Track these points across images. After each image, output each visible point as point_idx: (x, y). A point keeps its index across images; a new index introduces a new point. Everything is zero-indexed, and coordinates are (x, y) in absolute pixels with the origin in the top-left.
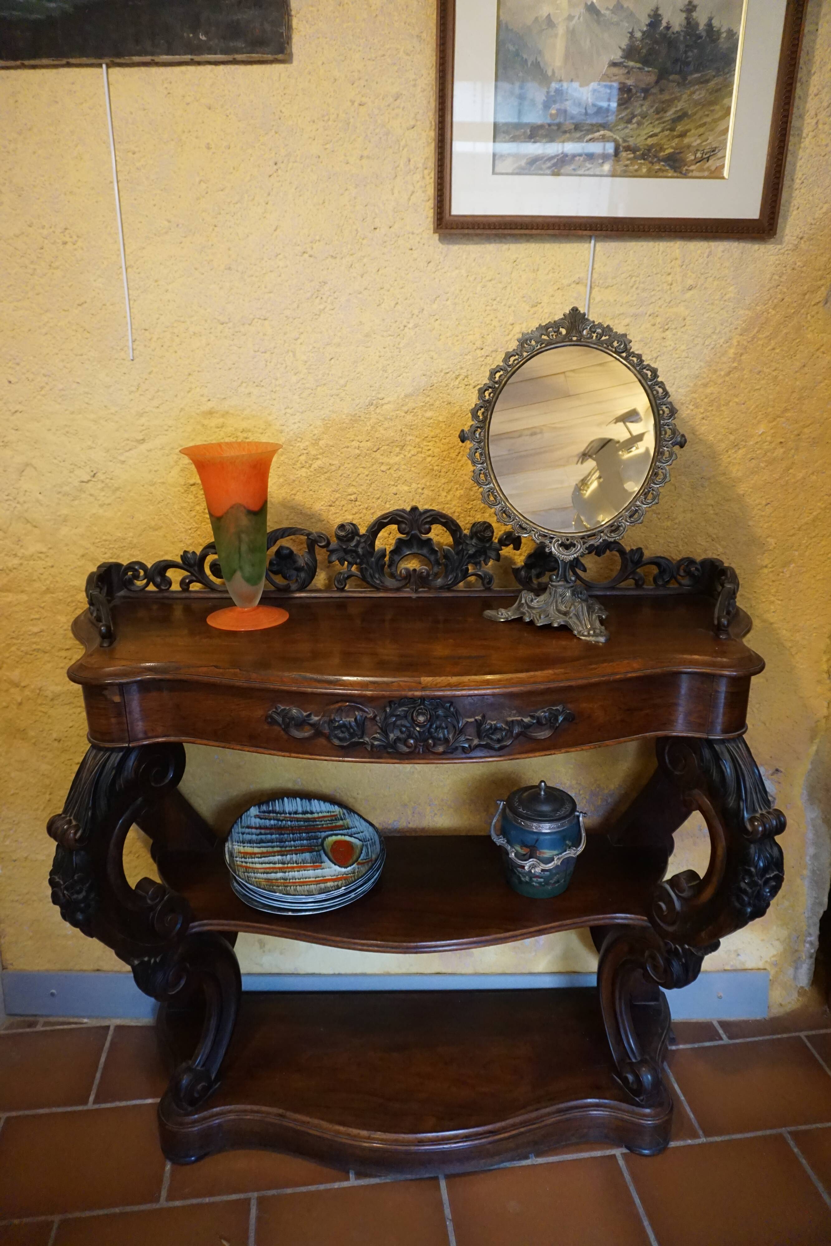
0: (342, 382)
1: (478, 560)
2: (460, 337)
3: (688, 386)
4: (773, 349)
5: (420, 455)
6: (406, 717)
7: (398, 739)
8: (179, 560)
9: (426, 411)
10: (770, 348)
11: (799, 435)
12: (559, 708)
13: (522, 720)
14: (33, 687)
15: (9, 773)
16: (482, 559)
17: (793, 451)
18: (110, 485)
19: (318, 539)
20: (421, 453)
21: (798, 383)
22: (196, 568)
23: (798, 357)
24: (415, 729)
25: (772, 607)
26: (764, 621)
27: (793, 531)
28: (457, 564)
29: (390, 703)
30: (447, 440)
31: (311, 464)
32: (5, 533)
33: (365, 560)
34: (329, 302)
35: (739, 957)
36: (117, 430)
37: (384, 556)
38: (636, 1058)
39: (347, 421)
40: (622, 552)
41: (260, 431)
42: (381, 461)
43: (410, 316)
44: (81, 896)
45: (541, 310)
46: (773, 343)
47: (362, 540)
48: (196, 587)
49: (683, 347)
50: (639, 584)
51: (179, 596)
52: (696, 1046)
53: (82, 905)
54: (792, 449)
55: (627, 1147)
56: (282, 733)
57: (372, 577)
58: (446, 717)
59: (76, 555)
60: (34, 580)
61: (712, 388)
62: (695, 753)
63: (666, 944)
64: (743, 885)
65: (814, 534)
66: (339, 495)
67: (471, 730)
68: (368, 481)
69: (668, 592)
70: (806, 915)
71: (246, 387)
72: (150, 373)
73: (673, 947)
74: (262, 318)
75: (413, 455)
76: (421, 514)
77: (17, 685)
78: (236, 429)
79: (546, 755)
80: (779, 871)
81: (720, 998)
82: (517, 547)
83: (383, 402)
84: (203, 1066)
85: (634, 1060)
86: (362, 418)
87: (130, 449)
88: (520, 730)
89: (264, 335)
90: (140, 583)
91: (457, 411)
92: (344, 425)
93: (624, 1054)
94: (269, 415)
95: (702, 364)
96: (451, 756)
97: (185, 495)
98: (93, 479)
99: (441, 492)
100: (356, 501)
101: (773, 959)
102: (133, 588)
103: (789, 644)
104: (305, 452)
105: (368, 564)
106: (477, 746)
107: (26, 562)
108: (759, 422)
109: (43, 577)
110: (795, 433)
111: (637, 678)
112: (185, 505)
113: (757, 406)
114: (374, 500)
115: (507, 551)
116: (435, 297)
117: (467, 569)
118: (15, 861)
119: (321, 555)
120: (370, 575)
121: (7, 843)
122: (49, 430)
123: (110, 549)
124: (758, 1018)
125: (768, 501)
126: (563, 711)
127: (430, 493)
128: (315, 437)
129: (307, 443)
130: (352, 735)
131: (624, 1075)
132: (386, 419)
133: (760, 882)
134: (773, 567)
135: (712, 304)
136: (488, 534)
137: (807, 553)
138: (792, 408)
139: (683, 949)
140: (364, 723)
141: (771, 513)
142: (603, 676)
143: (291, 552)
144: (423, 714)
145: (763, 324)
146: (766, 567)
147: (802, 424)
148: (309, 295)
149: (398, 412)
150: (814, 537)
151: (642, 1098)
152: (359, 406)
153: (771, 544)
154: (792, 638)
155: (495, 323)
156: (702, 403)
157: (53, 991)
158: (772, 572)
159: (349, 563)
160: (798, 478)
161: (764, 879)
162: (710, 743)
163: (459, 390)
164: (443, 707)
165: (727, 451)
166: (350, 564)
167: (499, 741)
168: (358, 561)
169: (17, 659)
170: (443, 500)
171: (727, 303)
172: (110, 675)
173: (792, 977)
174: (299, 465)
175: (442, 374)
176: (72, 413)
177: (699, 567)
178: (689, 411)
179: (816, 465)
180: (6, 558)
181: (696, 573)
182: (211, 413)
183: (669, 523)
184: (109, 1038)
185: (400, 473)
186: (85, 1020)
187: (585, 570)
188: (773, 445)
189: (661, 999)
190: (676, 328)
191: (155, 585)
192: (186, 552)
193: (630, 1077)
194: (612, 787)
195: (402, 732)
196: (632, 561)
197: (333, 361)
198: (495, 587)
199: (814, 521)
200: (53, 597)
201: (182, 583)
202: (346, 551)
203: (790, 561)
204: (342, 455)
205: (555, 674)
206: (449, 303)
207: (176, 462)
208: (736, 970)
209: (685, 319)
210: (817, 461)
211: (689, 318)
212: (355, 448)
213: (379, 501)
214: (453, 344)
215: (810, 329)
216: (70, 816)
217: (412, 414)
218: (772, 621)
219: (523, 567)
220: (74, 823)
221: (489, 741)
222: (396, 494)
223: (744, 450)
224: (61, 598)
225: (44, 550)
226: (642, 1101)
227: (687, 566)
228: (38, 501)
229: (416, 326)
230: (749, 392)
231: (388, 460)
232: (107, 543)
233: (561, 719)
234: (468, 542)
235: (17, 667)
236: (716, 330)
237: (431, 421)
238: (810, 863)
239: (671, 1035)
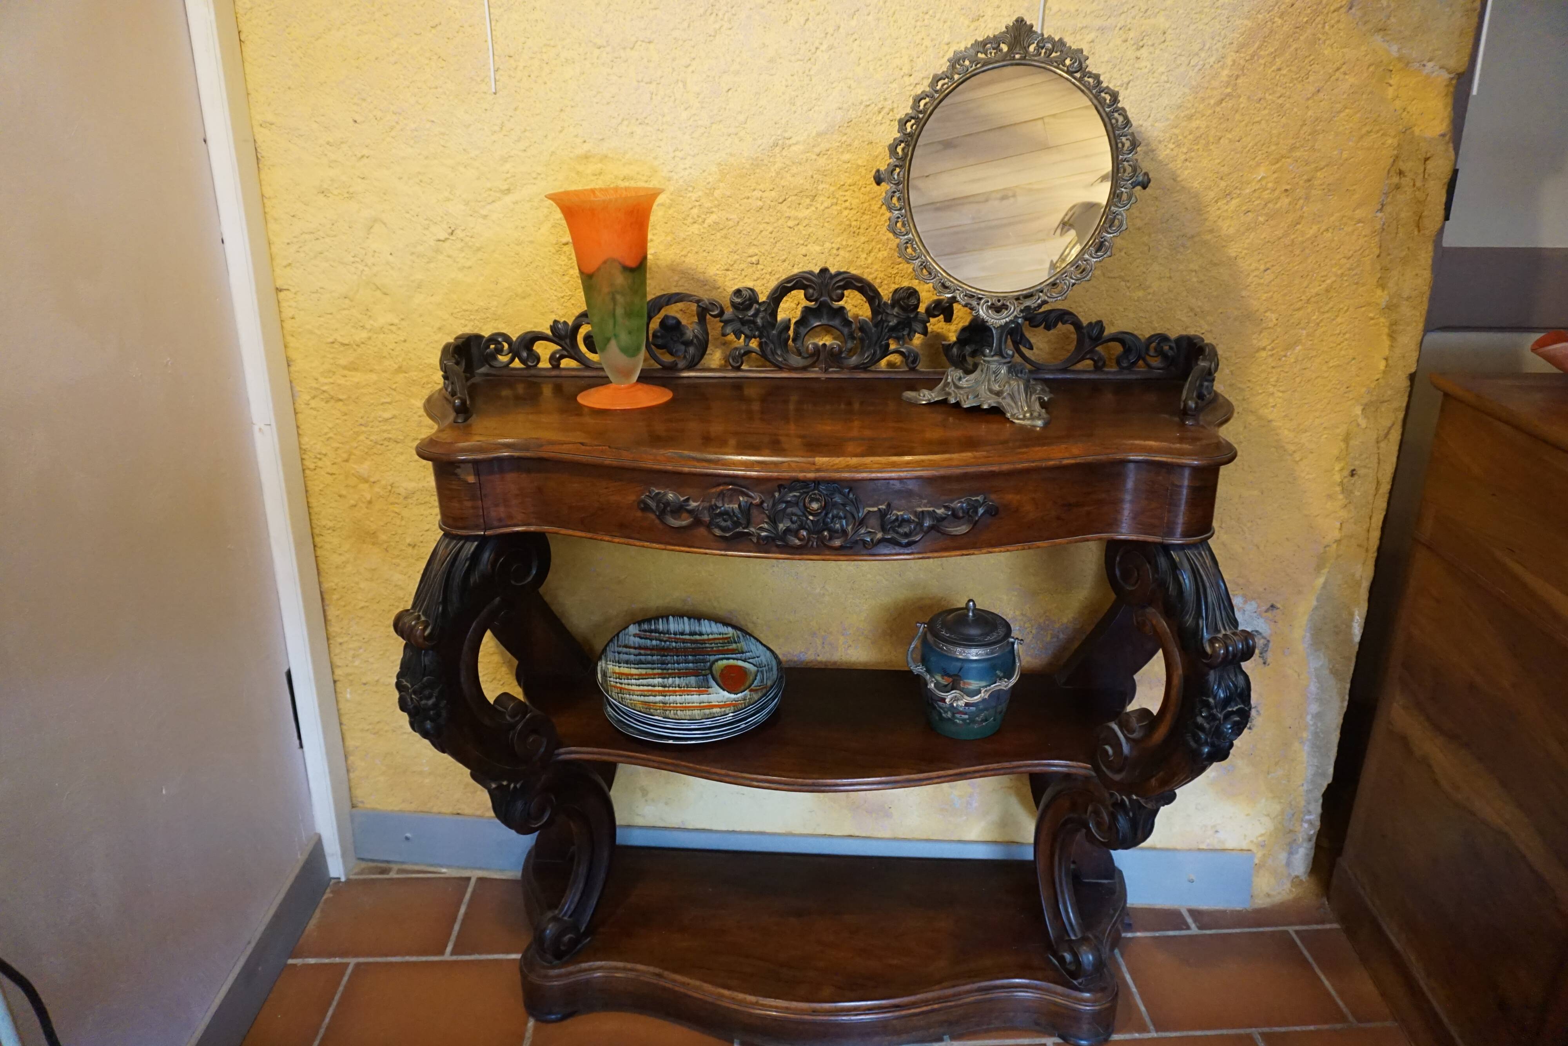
0: (741, 118)
1: (900, 334)
2: (884, 61)
3: (1168, 119)
4: (1279, 69)
5: (834, 207)
6: (797, 504)
7: (788, 530)
8: (549, 332)
9: (842, 153)
10: (1274, 68)
11: (1309, 180)
12: (980, 498)
13: (934, 511)
14: (383, 482)
15: (357, 583)
16: (905, 333)
17: (1301, 201)
18: (470, 244)
19: (710, 307)
20: (836, 204)
21: (1310, 113)
22: (568, 341)
23: (1311, 79)
24: (808, 519)
25: (1271, 400)
26: (1260, 418)
27: (1300, 303)
28: (874, 339)
29: (780, 487)
30: (868, 189)
31: (705, 219)
32: (352, 301)
33: (765, 334)
34: (726, 19)
35: (1218, 835)
36: (478, 179)
37: (788, 328)
38: (1075, 935)
39: (748, 166)
40: (1077, 325)
41: (645, 178)
42: (787, 214)
43: (823, 35)
44: (430, 702)
45: (983, 25)
46: (1278, 61)
47: (762, 309)
48: (566, 363)
49: (1162, 69)
50: (1098, 366)
51: (547, 374)
52: (1157, 934)
53: (432, 712)
54: (1300, 198)
55: (1060, 1036)
56: (657, 521)
57: (774, 353)
58: (844, 505)
59: (432, 327)
60: (385, 357)
61: (1198, 122)
62: (1150, 563)
63: (1112, 795)
64: (1200, 720)
65: (1327, 308)
66: (738, 257)
67: (874, 522)
68: (772, 240)
69: (1134, 377)
70: (1305, 787)
71: (628, 126)
72: (516, 109)
73: (1119, 798)
74: (647, 40)
75: (828, 208)
76: (833, 277)
77: (366, 481)
78: (616, 177)
79: (963, 555)
80: (1243, 702)
81: (1192, 881)
82: (948, 319)
83: (791, 142)
84: (570, 916)
85: (1073, 938)
86: (766, 162)
87: (493, 201)
88: (931, 523)
89: (649, 61)
90: (503, 359)
91: (880, 153)
92: (744, 170)
93: (1063, 930)
94: (655, 158)
95: (1187, 90)
96: (851, 552)
97: (557, 257)
98: (451, 237)
99: (860, 253)
100: (757, 264)
101: (1260, 839)
102: (495, 363)
103: (1291, 448)
104: (697, 204)
105: (768, 337)
106: (880, 541)
107: (375, 336)
108: (1258, 165)
109: (394, 353)
110: (1305, 177)
111: (1077, 465)
112: (557, 268)
113: (1256, 144)
114: (779, 263)
115: (936, 325)
116: (853, 11)
117: (888, 345)
118: (365, 684)
119: (714, 326)
120: (771, 349)
121: (357, 663)
122: (400, 178)
123: (471, 320)
124: (1239, 907)
125: (1268, 266)
126: (984, 502)
127: (847, 255)
128: (709, 186)
129: (700, 193)
130: (737, 524)
131: (1060, 954)
132: (793, 163)
133: (1221, 716)
134: (1273, 349)
135: (1201, 12)
136: (913, 301)
137: (1318, 333)
138: (1302, 146)
139: (1130, 800)
140: (749, 510)
141: (1270, 282)
142: (1033, 462)
143: (678, 323)
144: (817, 500)
145: (1265, 37)
146: (1264, 349)
147: (1313, 166)
148: (702, 11)
149: (808, 155)
150: (1327, 312)
151: (1080, 980)
152: (761, 148)
153: (1271, 320)
154: (1296, 440)
155: (927, 42)
156: (1186, 140)
157: (408, 835)
158: (1272, 355)
159: (746, 336)
160: (1308, 236)
161: (1224, 712)
162: (1166, 549)
163: (883, 127)
164: (841, 493)
165: (1216, 202)
166: (748, 338)
167: (906, 535)
168: (757, 333)
169: (366, 450)
170: (862, 263)
171: (1219, 11)
172: (463, 451)
173: (1284, 862)
174: (690, 220)
175: (862, 107)
176: (426, 158)
177: (1173, 345)
178: (1168, 151)
179: (1332, 219)
180: (353, 330)
181: (1170, 353)
182: (586, 157)
183: (1140, 294)
184: (470, 890)
185: (811, 230)
186: (444, 870)
187: (1031, 348)
188: (1277, 193)
189: (1116, 876)
190: (1153, 45)
191: (522, 361)
192: (556, 322)
193: (1068, 957)
194: (1065, 620)
195: (793, 522)
196: (1090, 338)
197: (730, 92)
198: (921, 368)
199: (1327, 291)
200: (405, 377)
201: (552, 358)
202: (743, 322)
203: (1295, 343)
204: (742, 208)
205: (975, 457)
206: (870, 18)
207: (547, 216)
208: (1215, 850)
209: (1164, 33)
210: (1332, 215)
211: (1170, 31)
212: (757, 199)
213: (786, 264)
214: (875, 69)
215: (1328, 42)
216: (419, 611)
217: (826, 157)
218: (1270, 417)
219: (955, 343)
220: (423, 618)
221: (895, 536)
222: (805, 256)
223: (1238, 200)
224: (415, 378)
225: (396, 321)
226: (1080, 984)
227: (1159, 343)
228: (388, 263)
229: (831, 48)
230: (1246, 126)
231: (796, 214)
232: (468, 313)
233: (981, 511)
234: (889, 311)
235: (366, 459)
236: (1204, 45)
237: (849, 165)
238: (1311, 723)
239: (1127, 921)
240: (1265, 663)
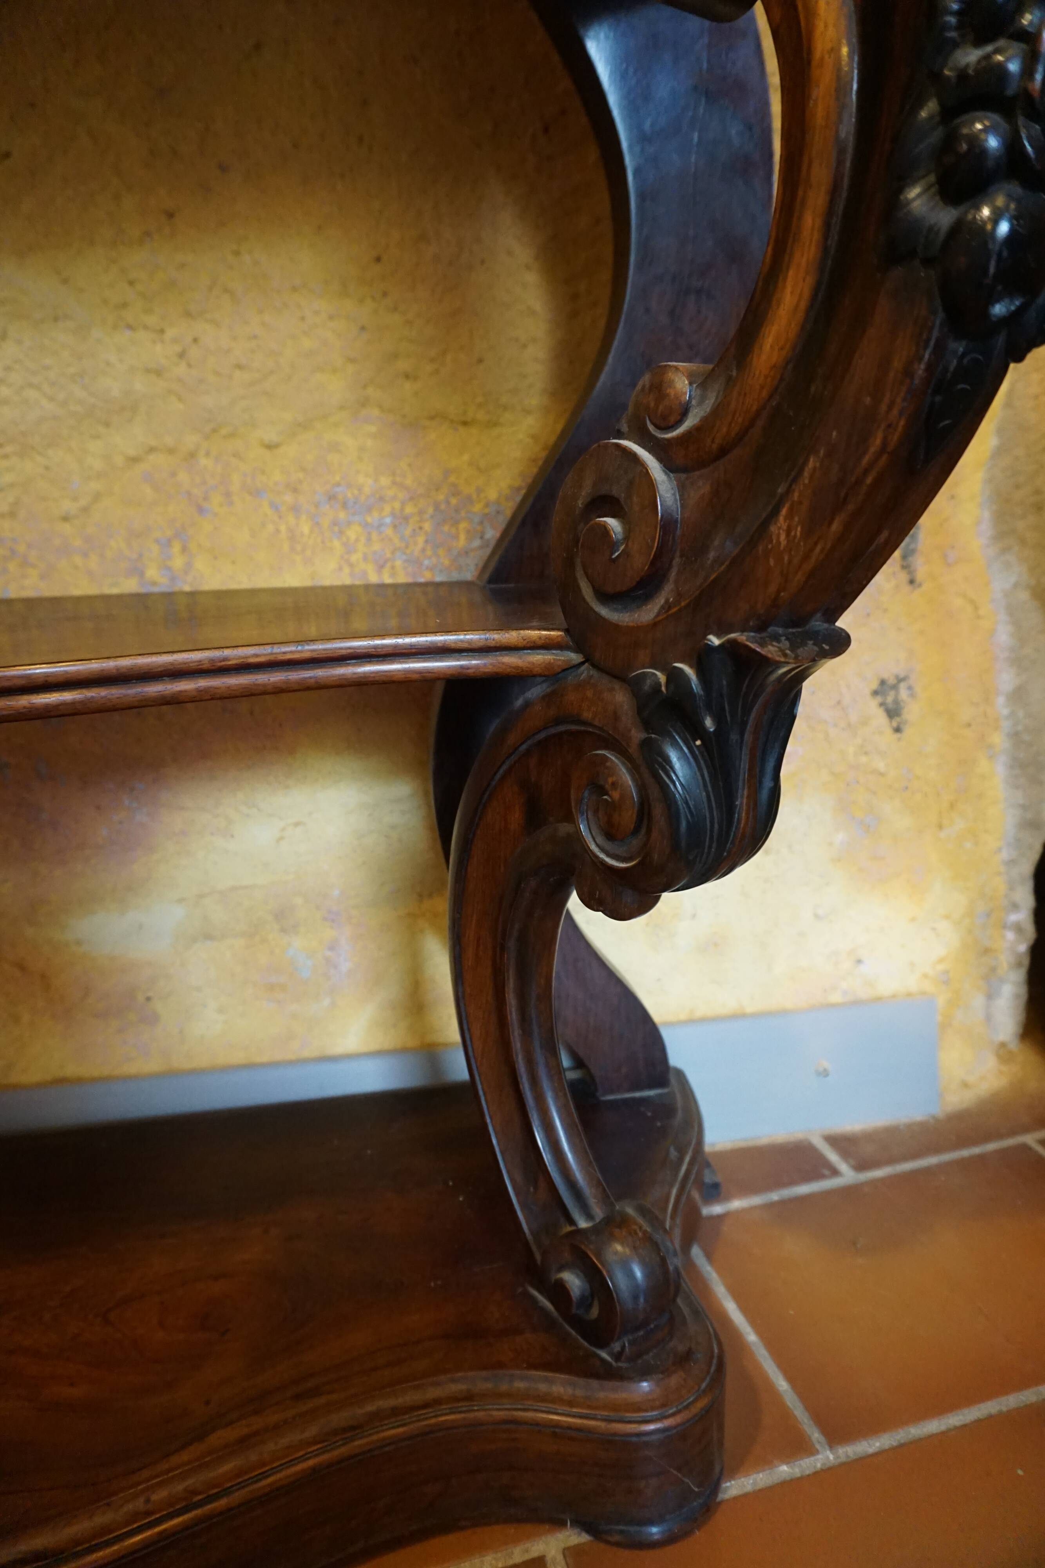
35: (862, 970)
38: (589, 1216)
52: (775, 1196)
55: (583, 1527)
73: (662, 678)
81: (825, 1073)
85: (583, 1224)
101: (941, 967)
131: (555, 1277)
173: (982, 1013)
189: (673, 1080)
194: (492, 494)
208: (857, 1003)
226: (619, 1356)
238: (1005, 712)
239: (708, 1178)
240: (912, 582)
